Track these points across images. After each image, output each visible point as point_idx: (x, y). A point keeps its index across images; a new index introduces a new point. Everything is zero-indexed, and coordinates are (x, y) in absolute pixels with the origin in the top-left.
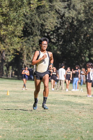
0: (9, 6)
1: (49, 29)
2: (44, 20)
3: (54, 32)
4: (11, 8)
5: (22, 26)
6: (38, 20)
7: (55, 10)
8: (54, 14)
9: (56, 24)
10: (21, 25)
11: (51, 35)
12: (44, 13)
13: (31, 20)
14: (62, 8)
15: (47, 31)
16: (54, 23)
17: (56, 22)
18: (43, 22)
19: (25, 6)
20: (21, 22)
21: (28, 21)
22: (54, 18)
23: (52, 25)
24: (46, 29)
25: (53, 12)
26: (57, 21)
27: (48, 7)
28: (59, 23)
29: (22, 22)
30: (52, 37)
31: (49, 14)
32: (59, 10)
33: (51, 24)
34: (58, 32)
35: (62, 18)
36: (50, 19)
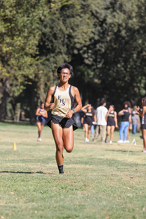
0: (15, 6)
1: (81, 44)
2: (72, 28)
3: (88, 47)
4: (19, 9)
5: (37, 37)
6: (64, 28)
7: (91, 11)
8: (88, 19)
9: (92, 35)
10: (34, 37)
11: (84, 53)
12: (73, 17)
13: (52, 28)
14: (102, 9)
15: (78, 46)
16: (89, 33)
17: (92, 32)
18: (71, 31)
19: (42, 6)
20: (35, 31)
21: (47, 30)
22: (88, 24)
23: (85, 36)
24: (75, 43)
25: (87, 16)
26: (93, 30)
27: (78, 7)
28: (97, 33)
29: (37, 32)
30: (86, 56)
31: (80, 19)
32: (97, 12)
33: (84, 34)
34: (95, 47)
35: (101, 25)
36: (81, 27)
